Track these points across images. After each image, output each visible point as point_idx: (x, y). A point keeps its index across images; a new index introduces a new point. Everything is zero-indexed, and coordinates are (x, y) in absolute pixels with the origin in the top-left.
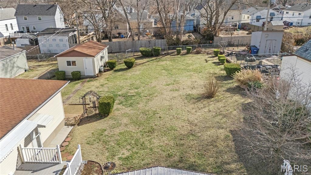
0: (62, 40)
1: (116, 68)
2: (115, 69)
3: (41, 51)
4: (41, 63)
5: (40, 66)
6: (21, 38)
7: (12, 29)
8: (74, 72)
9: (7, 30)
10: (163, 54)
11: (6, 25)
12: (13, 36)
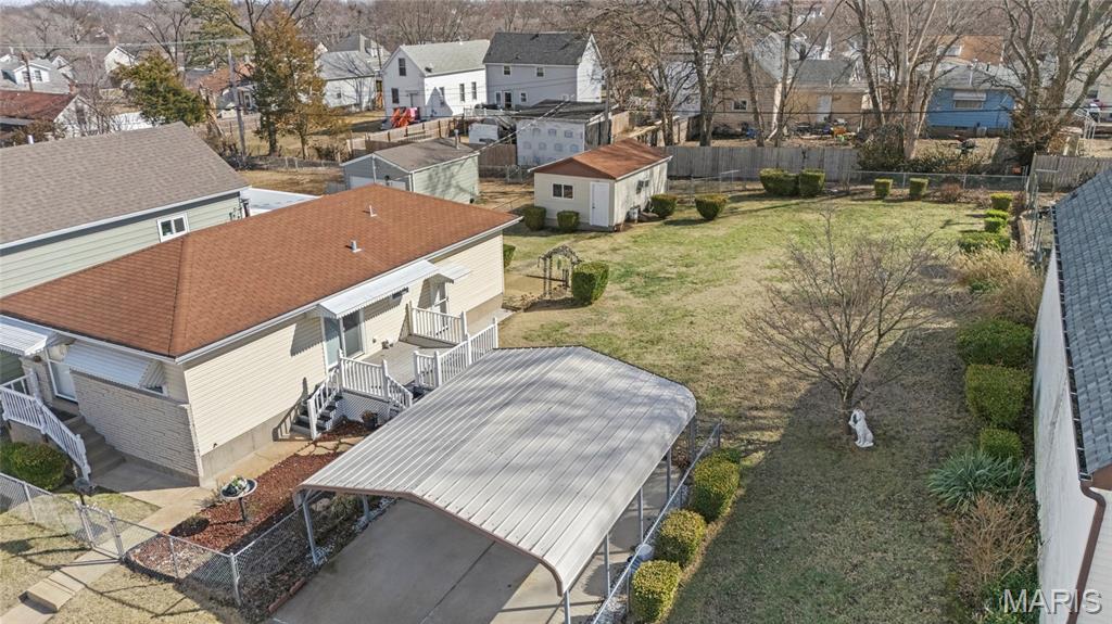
0: (572, 133)
1: (676, 216)
2: (669, 218)
3: (520, 159)
4: (508, 189)
5: (505, 193)
6: (482, 122)
7: (475, 97)
8: (564, 212)
9: (463, 99)
10: (833, 193)
11: (462, 85)
12: (470, 115)
